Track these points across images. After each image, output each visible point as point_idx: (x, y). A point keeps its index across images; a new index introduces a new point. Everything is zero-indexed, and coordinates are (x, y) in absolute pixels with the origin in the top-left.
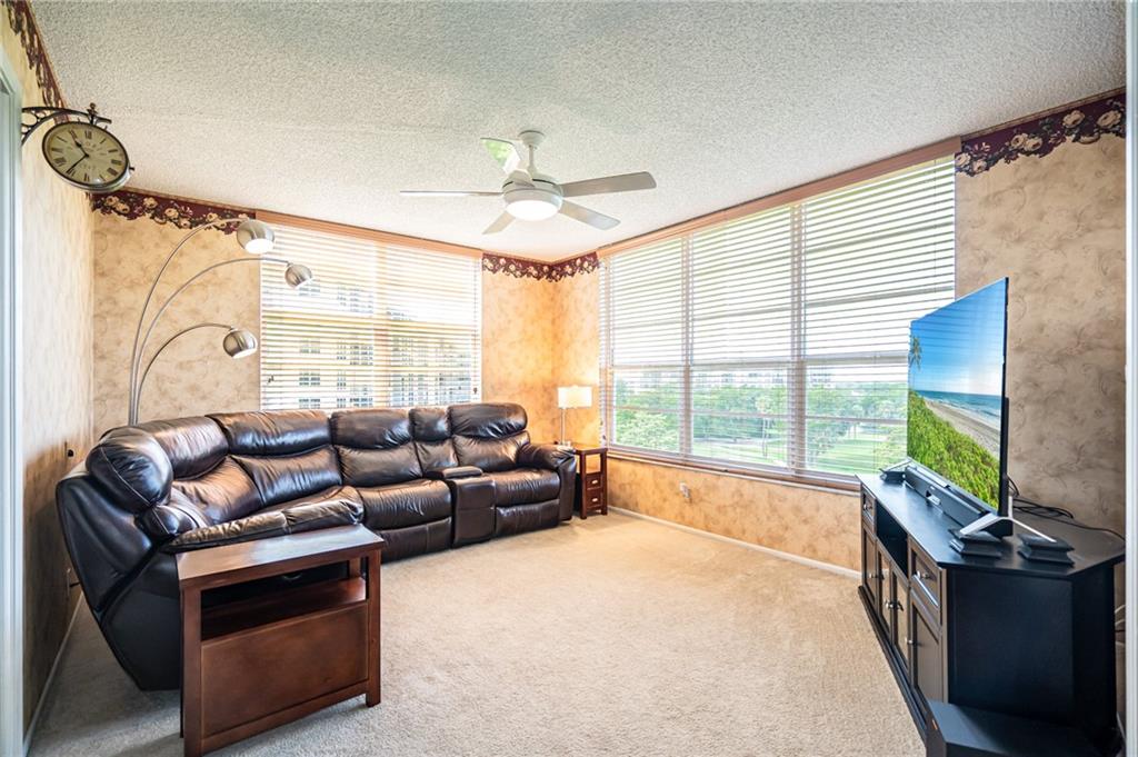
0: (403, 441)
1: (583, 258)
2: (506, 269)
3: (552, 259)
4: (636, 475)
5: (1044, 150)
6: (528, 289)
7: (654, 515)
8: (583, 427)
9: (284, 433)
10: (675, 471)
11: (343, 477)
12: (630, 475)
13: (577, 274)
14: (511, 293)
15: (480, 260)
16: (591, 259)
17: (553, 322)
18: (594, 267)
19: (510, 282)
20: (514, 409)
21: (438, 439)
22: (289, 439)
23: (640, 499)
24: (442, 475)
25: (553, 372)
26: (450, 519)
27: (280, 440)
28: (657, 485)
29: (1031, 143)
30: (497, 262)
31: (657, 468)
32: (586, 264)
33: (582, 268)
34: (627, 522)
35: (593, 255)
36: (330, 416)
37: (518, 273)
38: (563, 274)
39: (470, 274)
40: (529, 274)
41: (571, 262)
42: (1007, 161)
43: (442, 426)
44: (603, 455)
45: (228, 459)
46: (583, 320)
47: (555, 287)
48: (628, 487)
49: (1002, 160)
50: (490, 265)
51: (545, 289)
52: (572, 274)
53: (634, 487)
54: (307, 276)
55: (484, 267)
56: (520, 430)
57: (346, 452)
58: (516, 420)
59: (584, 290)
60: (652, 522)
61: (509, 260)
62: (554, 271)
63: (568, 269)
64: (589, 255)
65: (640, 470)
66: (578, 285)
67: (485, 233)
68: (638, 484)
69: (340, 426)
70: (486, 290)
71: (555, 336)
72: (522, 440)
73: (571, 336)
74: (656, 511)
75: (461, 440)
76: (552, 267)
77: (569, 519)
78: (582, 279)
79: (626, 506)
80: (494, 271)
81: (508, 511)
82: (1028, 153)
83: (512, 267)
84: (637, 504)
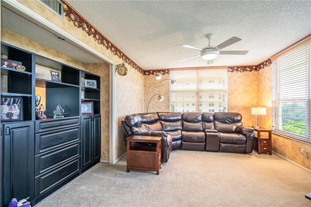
0: (199, 121)
1: (266, 61)
2: (237, 70)
3: (257, 64)
4: (285, 142)
6: (246, 75)
7: (292, 160)
8: (266, 122)
9: (170, 117)
10: (301, 143)
11: (183, 128)
12: (283, 142)
13: (265, 67)
14: (239, 77)
15: (227, 69)
16: (269, 61)
17: (257, 85)
18: (270, 64)
19: (239, 74)
21: (210, 121)
22: (171, 118)
23: (287, 153)
24: (205, 131)
25: (257, 103)
26: (205, 143)
27: (169, 118)
28: (293, 148)
30: (232, 69)
31: (293, 141)
32: (267, 63)
33: (266, 65)
34: (280, 160)
35: (269, 60)
36: (182, 114)
37: (242, 71)
38: (260, 68)
39: (225, 74)
40: (246, 71)
41: (263, 64)
43: (211, 118)
44: (270, 132)
45: (159, 121)
46: (266, 84)
47: (258, 73)
48: (282, 146)
50: (231, 70)
51: (254, 74)
52: (263, 68)
53: (284, 147)
54: (175, 82)
55: (228, 71)
56: (239, 121)
58: (239, 118)
59: (267, 73)
60: (290, 162)
61: (238, 67)
62: (257, 67)
63: (262, 66)
64: (268, 60)
65: (286, 140)
66: (265, 71)
68: (286, 146)
69: (184, 116)
70: (229, 78)
71: (258, 90)
72: (239, 124)
73: (263, 89)
74: (293, 159)
75: (217, 122)
76: (256, 67)
77: (251, 152)
78: (266, 69)
79: (281, 154)
80: (232, 72)
81: (225, 145)
83: (239, 69)
84: (285, 154)
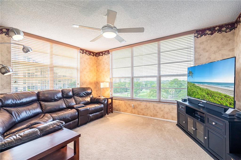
0: (60, 99)
1: (105, 52)
2: (86, 53)
3: (96, 52)
4: (120, 103)
5: (212, 34)
6: (91, 59)
7: (125, 112)
8: (105, 92)
10: (130, 101)
12: (118, 103)
13: (104, 55)
14: (87, 59)
15: (79, 50)
16: (108, 52)
17: (97, 67)
18: (108, 54)
19: (86, 57)
20: (89, 88)
21: (70, 97)
22: (24, 100)
23: (121, 108)
24: (74, 107)
25: (97, 79)
26: (77, 119)
27: (21, 101)
28: (125, 105)
29: (209, 32)
30: (83, 51)
31: (125, 101)
32: (106, 53)
33: (105, 54)
34: (119, 114)
35: (108, 51)
36: (37, 93)
37: (89, 54)
38: (99, 55)
39: (76, 54)
40: (91, 55)
41: (102, 52)
42: (205, 36)
43: (71, 94)
44: (112, 99)
45: (2, 109)
46: (105, 66)
47: (97, 58)
48: (117, 106)
49: (204, 36)
50: (82, 52)
51: (95, 59)
52: (102, 55)
53: (119, 106)
55: (80, 52)
56: (90, 94)
57: (42, 103)
58: (89, 91)
59: (105, 59)
60: (124, 114)
61: (86, 51)
62: (97, 54)
63: (101, 54)
64: (107, 51)
65: (121, 102)
67: (90, 41)
68: (120, 105)
69: (40, 96)
70: (81, 58)
71: (97, 70)
72: (91, 96)
73: (102, 70)
74: (125, 111)
75: (76, 97)
76: (96, 54)
77: (105, 115)
78: (105, 57)
79: (117, 110)
80: (83, 53)
81: (92, 115)
82: (209, 34)
83: (87, 53)
84: (120, 110)
